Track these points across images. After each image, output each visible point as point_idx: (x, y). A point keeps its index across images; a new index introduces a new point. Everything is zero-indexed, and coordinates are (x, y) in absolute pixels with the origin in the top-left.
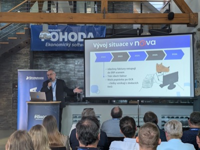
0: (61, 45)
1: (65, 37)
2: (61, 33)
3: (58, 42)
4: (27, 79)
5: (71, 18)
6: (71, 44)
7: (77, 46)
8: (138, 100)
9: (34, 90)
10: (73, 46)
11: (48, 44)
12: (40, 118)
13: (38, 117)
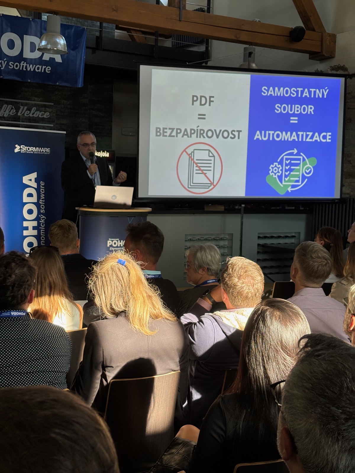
4: (16, 150)
5: (114, 10)
6: (6, 62)
7: (21, 69)
8: (243, 204)
9: (31, 180)
10: (12, 68)
12: (119, 246)
13: (115, 243)
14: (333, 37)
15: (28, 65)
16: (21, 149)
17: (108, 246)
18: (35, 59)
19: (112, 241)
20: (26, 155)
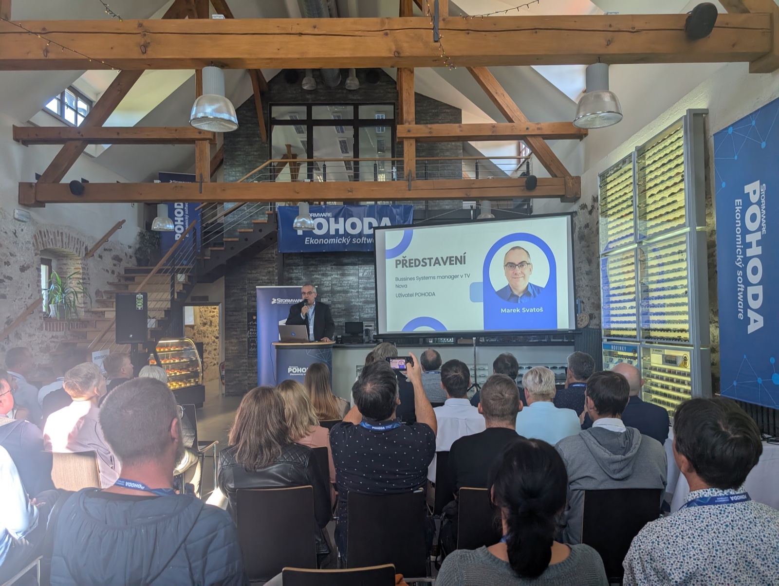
0: (332, 241)
1: (340, 226)
2: (332, 220)
3: (327, 236)
4: (273, 303)
5: (349, 191)
6: (350, 239)
7: (362, 243)
10: (355, 242)
11: (310, 240)
12: (298, 372)
13: (295, 370)
14: (578, 179)
15: (368, 239)
16: (277, 301)
17: (289, 372)
19: (292, 368)
20: (281, 305)
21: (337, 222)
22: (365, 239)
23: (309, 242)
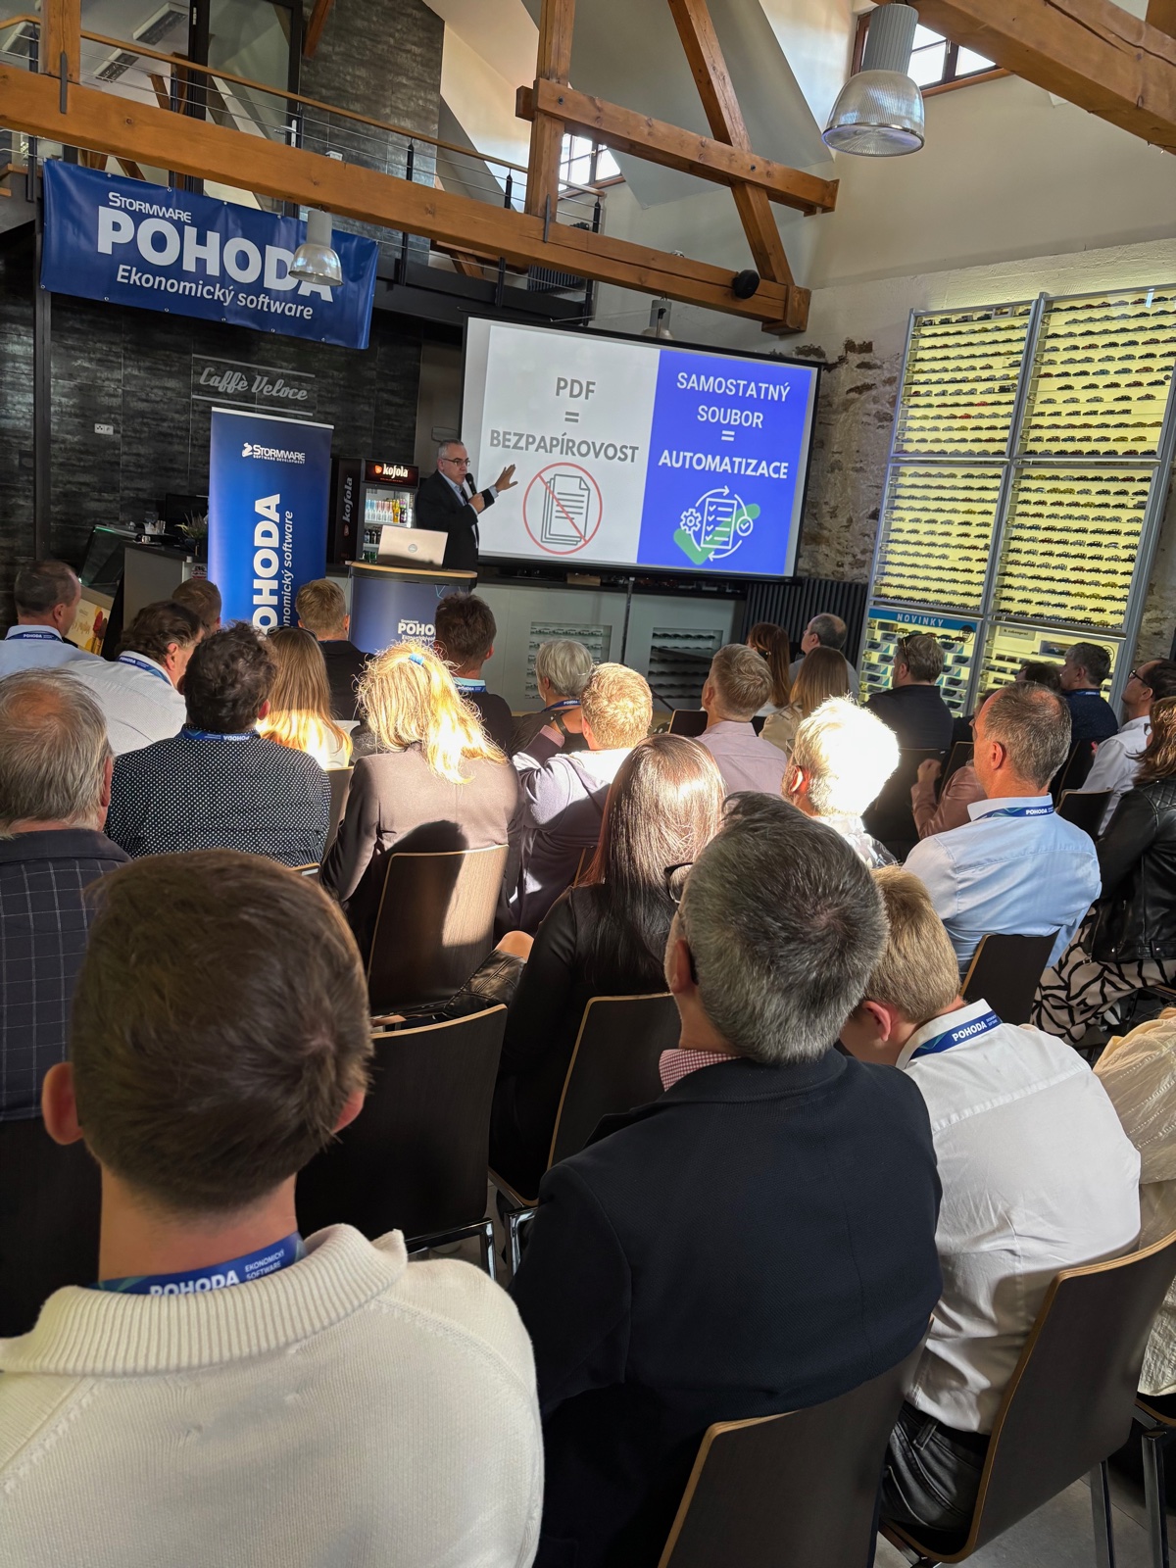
0: (184, 287)
1: (210, 252)
2: (191, 232)
4: (246, 453)
6: (233, 293)
7: (259, 308)
8: (632, 576)
9: (269, 507)
10: (243, 304)
11: (130, 272)
12: (418, 633)
13: (411, 629)
14: (806, 295)
15: (272, 302)
16: (253, 451)
17: (400, 632)
18: (285, 291)
19: (407, 624)
20: (261, 461)
21: (201, 240)
22: (267, 300)
23: (129, 278)
